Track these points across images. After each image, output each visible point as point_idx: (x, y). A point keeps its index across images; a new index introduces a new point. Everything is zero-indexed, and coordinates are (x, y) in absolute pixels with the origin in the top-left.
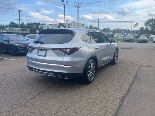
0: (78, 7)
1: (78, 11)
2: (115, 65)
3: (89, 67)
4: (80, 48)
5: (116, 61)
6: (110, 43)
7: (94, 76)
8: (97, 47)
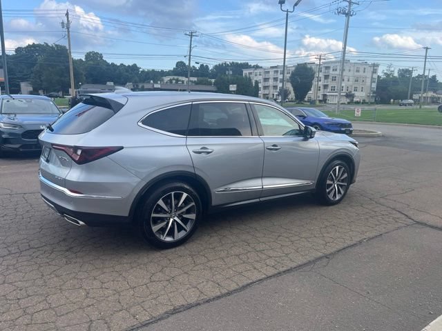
0: (348, 15)
1: (348, 27)
2: (325, 208)
3: (161, 202)
4: (122, 148)
5: (335, 195)
6: (302, 138)
7: (188, 230)
8: (207, 149)
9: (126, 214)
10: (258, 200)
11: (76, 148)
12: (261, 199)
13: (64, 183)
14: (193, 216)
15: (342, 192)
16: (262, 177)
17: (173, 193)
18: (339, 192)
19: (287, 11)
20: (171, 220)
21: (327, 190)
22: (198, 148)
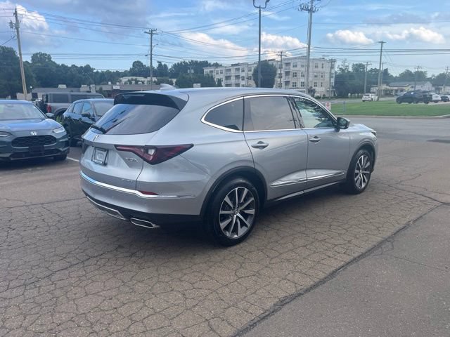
1: (311, 23)
2: (354, 196)
3: (227, 199)
4: (192, 146)
5: (361, 184)
6: (333, 129)
7: (249, 225)
8: (262, 143)
9: (198, 213)
10: (302, 192)
11: (147, 148)
12: (306, 191)
13: (135, 185)
14: (252, 211)
15: (366, 181)
16: (306, 169)
17: (236, 189)
18: (364, 181)
19: (260, 7)
20: (235, 216)
21: (356, 179)
22: (255, 143)
